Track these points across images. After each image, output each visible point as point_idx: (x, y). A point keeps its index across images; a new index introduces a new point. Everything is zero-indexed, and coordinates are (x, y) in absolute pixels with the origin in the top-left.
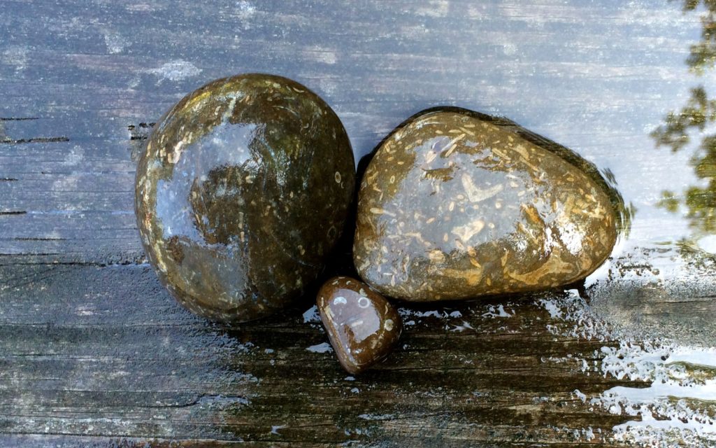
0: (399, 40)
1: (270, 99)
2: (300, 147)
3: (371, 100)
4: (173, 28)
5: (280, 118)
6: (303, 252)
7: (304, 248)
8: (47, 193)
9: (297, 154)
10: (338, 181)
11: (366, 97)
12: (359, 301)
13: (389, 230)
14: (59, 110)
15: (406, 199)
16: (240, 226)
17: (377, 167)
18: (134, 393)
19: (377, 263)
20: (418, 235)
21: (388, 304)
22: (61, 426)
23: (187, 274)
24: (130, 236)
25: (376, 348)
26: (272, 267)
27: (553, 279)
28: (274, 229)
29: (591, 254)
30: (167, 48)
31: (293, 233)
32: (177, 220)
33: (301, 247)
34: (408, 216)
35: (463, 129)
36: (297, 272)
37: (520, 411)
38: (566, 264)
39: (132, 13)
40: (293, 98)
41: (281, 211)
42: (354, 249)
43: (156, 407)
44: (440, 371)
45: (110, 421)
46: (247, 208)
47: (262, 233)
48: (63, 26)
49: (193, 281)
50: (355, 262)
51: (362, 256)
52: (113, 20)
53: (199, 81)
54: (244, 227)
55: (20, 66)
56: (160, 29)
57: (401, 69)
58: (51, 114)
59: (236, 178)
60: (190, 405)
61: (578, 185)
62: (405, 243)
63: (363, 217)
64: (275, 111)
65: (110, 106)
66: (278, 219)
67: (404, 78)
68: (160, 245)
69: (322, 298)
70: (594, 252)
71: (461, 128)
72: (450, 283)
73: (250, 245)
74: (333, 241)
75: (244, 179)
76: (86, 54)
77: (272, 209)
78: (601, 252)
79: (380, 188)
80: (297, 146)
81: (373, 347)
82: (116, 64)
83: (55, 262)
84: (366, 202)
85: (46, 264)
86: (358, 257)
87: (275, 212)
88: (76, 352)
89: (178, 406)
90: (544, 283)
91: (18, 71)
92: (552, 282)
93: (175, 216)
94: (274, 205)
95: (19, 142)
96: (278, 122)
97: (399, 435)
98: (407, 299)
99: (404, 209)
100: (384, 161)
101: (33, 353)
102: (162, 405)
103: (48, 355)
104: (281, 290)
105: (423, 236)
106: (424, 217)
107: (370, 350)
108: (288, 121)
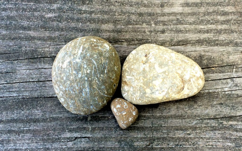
0: (132, 21)
1: (93, 45)
2: (104, 60)
3: (124, 41)
4: (60, 22)
5: (97, 51)
6: (106, 93)
7: (106, 91)
8: (24, 76)
9: (103, 62)
10: (116, 69)
11: (122, 40)
12: (124, 106)
13: (133, 83)
14: (26, 50)
15: (137, 73)
16: (86, 86)
17: (127, 63)
18: (55, 138)
19: (129, 94)
20: (142, 84)
21: (133, 106)
22: (33, 150)
23: (70, 101)
24: (50, 88)
25: (131, 121)
26: (97, 98)
27: (185, 96)
28: (97, 86)
29: (197, 87)
30: (59, 28)
31: (103, 87)
32: (66, 85)
33: (105, 91)
34: (138, 78)
35: (154, 49)
36: (104, 99)
37: (177, 137)
38: (189, 91)
39: (47, 17)
40: (100, 44)
41: (99, 81)
42: (122, 89)
43: (62, 142)
44: (151, 126)
45: (48, 147)
46: (88, 80)
47: (93, 88)
48: (26, 23)
49: (72, 104)
50: (122, 93)
51: (124, 91)
52: (41, 20)
53: (69, 38)
54: (87, 86)
55: (13, 36)
56: (56, 22)
57: (133, 30)
58: (24, 51)
59: (84, 71)
60: (73, 141)
61: (192, 65)
62: (138, 87)
63: (124, 79)
64: (95, 49)
65: (42, 47)
66: (98, 83)
67: (134, 33)
68: (61, 93)
69: (113, 106)
70: (198, 87)
71: (153, 49)
72: (153, 99)
73: (89, 92)
74: (115, 88)
75: (87, 71)
76: (33, 31)
77: (96, 80)
78: (200, 86)
79: (129, 69)
80: (103, 60)
81: (130, 121)
82: (43, 34)
83: (28, 98)
84: (124, 74)
85: (25, 98)
86: (123, 92)
87: (97, 81)
88: (36, 126)
89: (69, 141)
90: (183, 97)
91: (12, 38)
92: (185, 97)
93: (66, 84)
94: (96, 79)
95: (14, 60)
96: (96, 53)
97: (139, 147)
98: (139, 104)
99: (137, 76)
100: (129, 61)
101: (22, 127)
102: (64, 141)
103: (27, 127)
104: (100, 105)
105: (143, 84)
106: (143, 78)
107: (129, 122)
108: (99, 52)
